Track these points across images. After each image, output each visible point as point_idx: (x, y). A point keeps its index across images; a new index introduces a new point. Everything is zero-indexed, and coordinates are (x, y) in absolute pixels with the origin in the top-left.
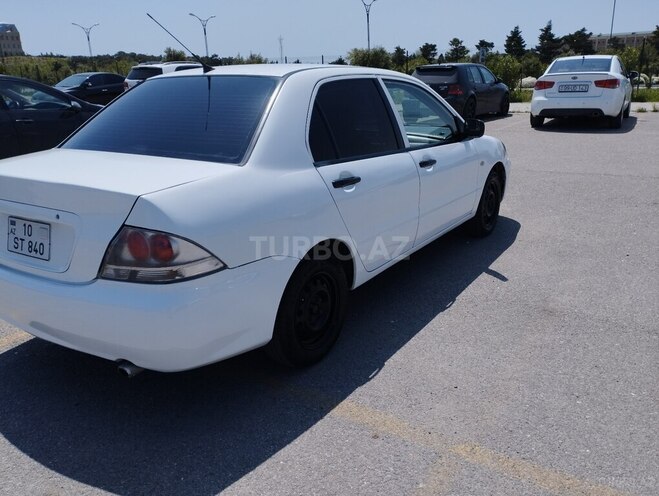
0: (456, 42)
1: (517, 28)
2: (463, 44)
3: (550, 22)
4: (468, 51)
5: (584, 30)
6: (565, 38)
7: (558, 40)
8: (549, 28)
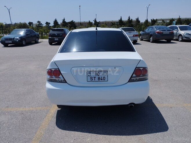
0: (39, 22)
1: (56, 19)
2: (41, 23)
3: (64, 18)
4: (43, 25)
5: (73, 21)
6: (69, 22)
7: (67, 23)
8: (64, 20)
